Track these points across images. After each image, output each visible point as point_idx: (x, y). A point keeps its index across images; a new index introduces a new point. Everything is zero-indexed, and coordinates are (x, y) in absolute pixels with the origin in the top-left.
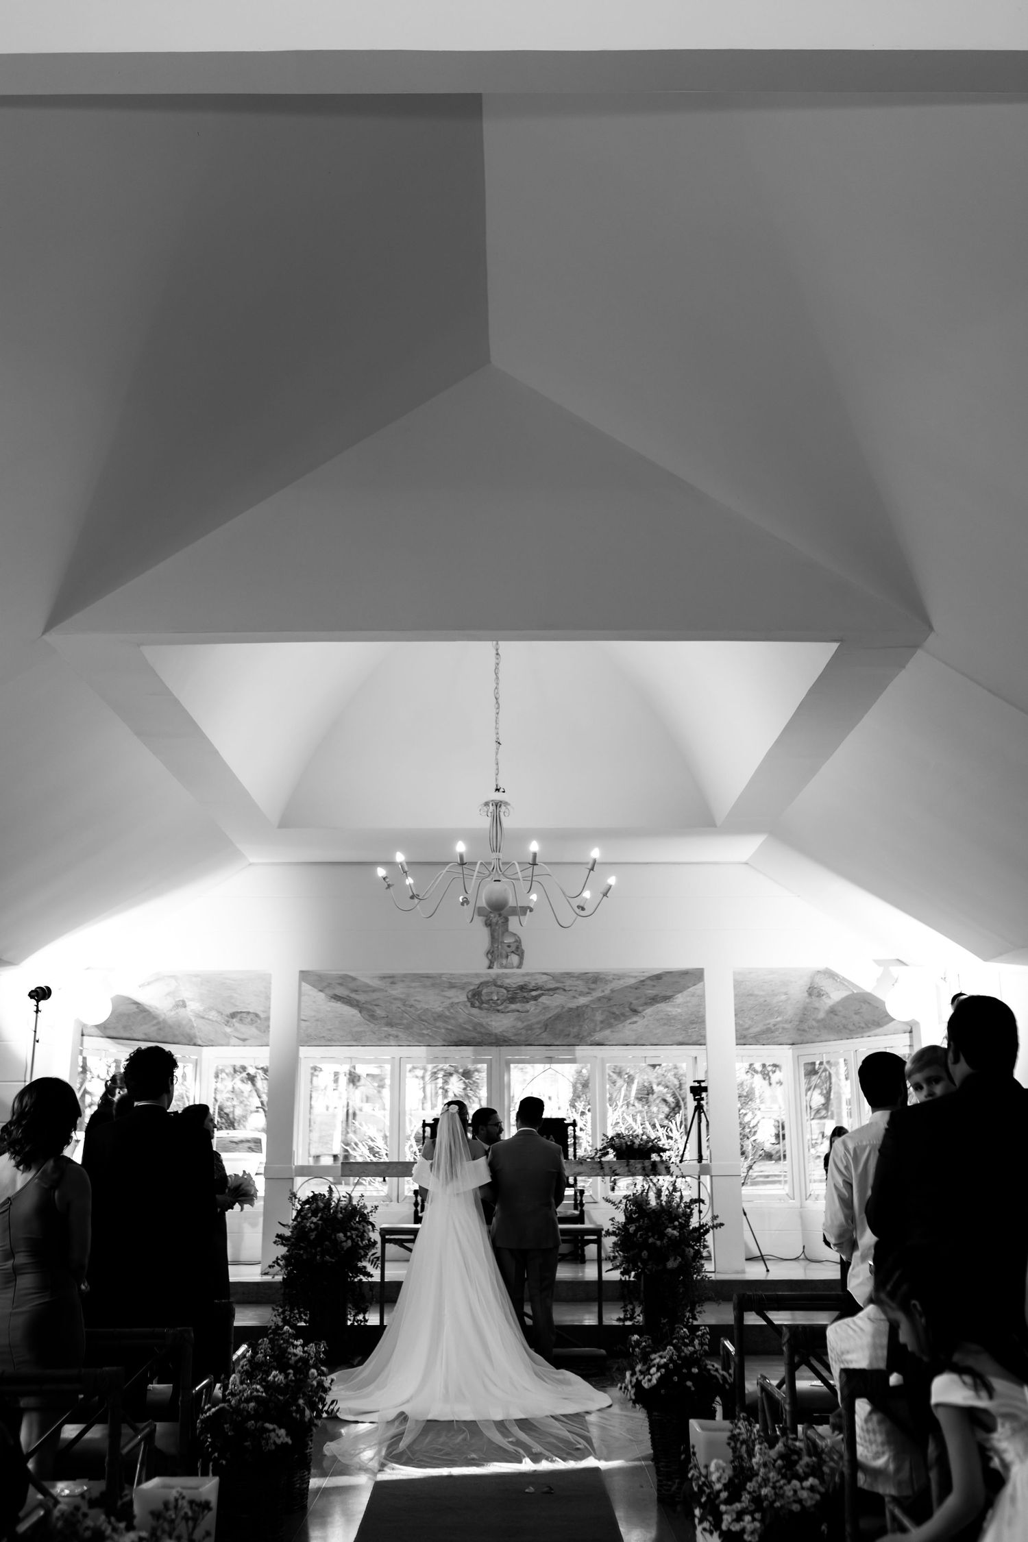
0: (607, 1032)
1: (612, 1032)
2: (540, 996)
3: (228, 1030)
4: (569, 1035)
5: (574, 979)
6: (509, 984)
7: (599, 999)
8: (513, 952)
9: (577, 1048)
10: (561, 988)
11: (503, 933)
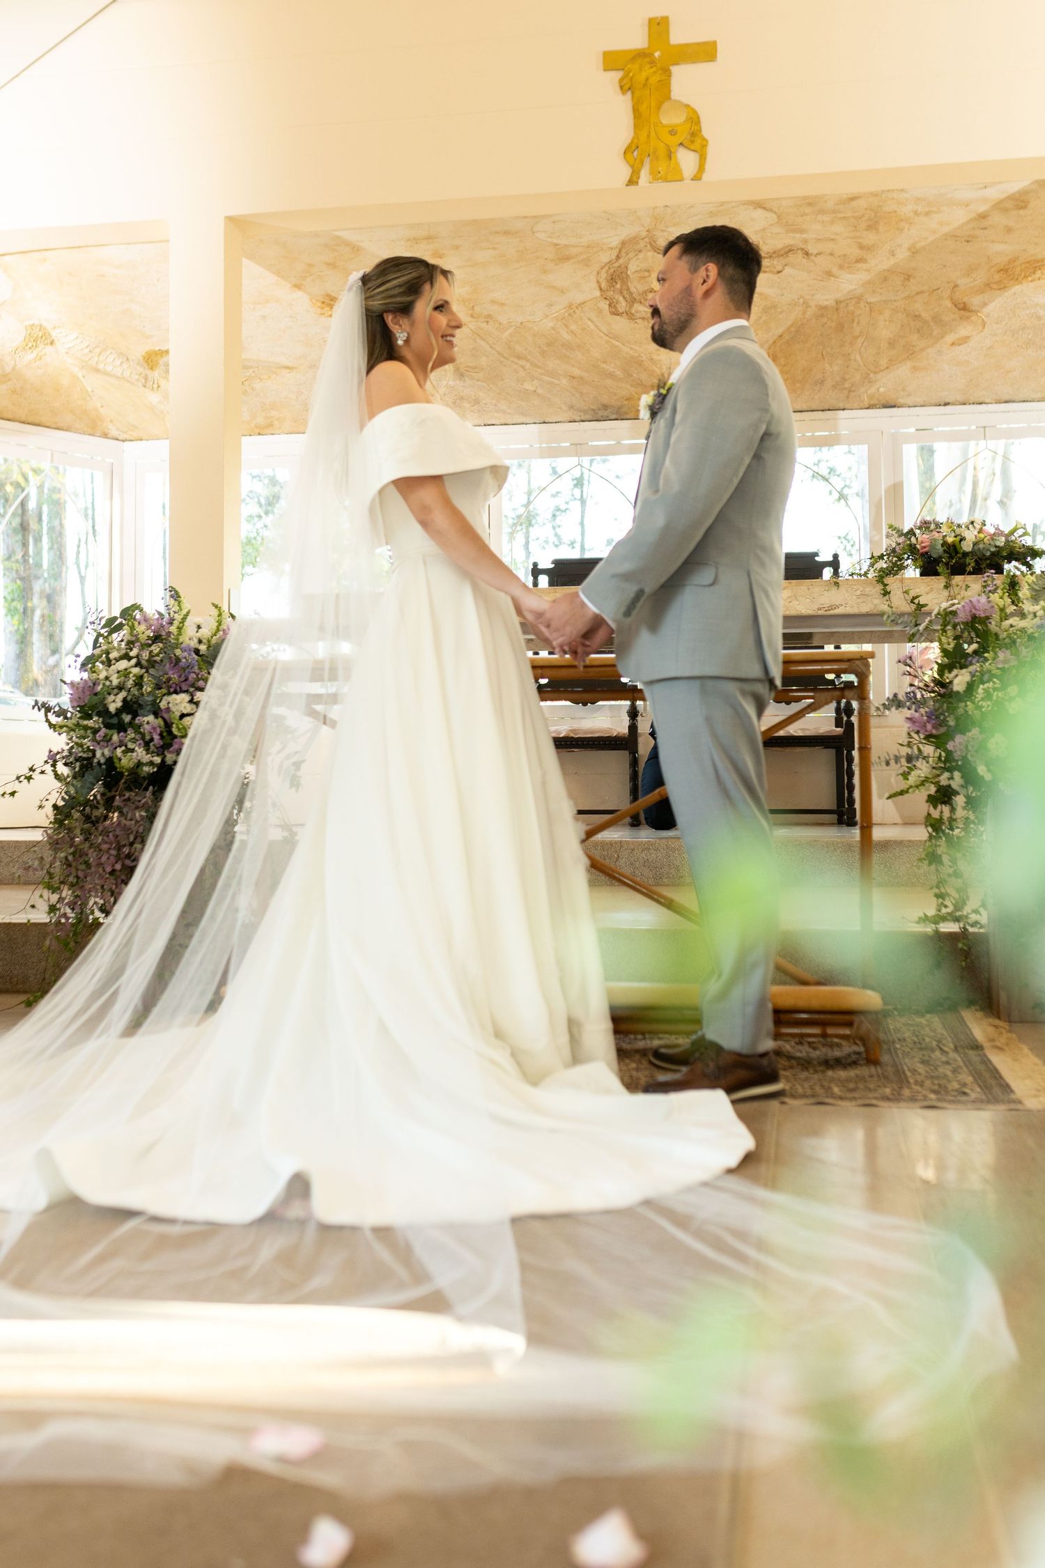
0: (904, 371)
1: (915, 369)
8: (681, 144)
10: (798, 249)
11: (658, 107)
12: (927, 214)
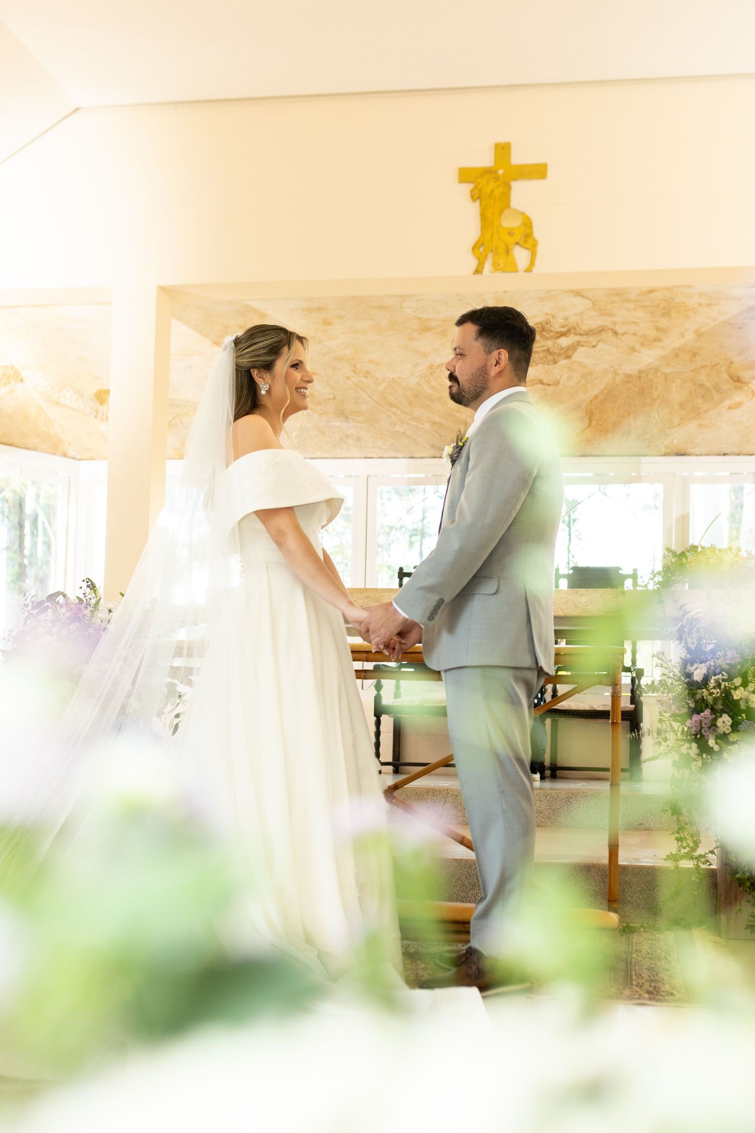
0: (692, 427)
1: (700, 426)
2: (574, 347)
5: (631, 306)
7: (676, 354)
8: (517, 243)
9: (644, 459)
10: (608, 329)
11: (501, 214)
12: (709, 305)
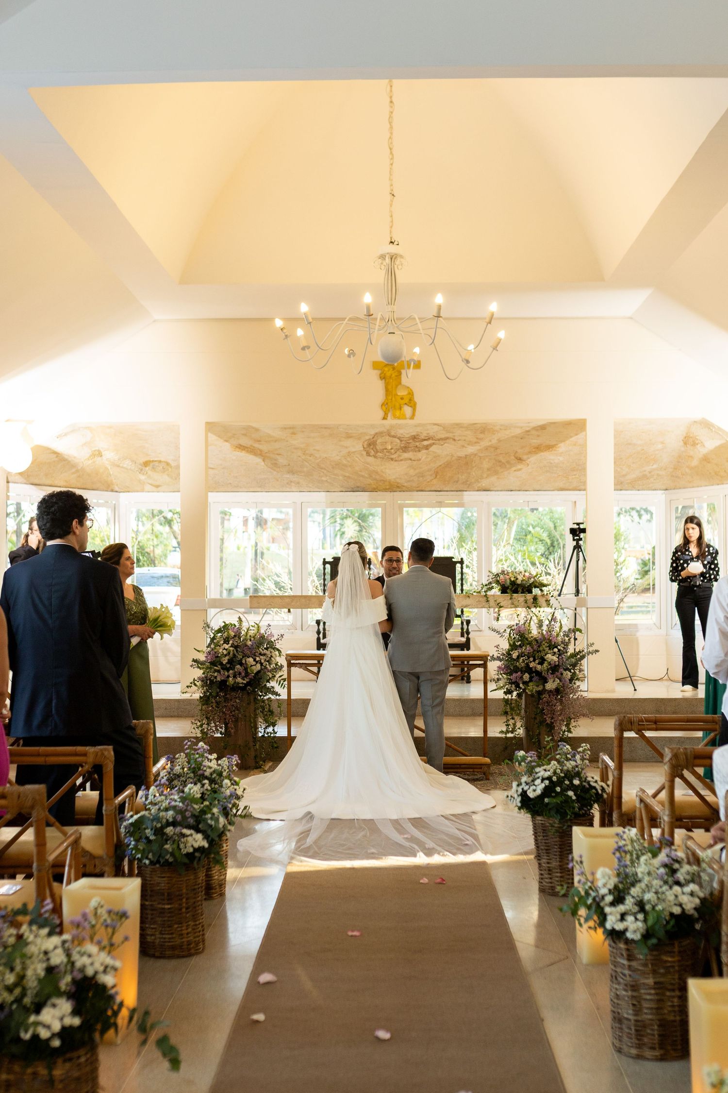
0: (493, 479)
1: (498, 478)
2: (431, 445)
3: (142, 477)
4: (457, 482)
5: (464, 429)
6: (402, 434)
7: (487, 448)
9: (465, 493)
10: (451, 438)
11: (397, 386)
12: (506, 429)
